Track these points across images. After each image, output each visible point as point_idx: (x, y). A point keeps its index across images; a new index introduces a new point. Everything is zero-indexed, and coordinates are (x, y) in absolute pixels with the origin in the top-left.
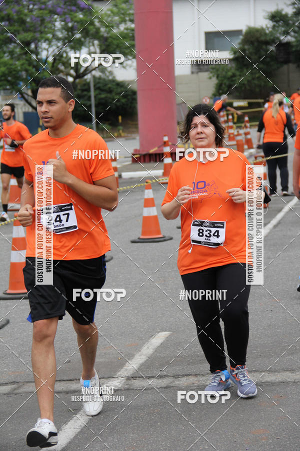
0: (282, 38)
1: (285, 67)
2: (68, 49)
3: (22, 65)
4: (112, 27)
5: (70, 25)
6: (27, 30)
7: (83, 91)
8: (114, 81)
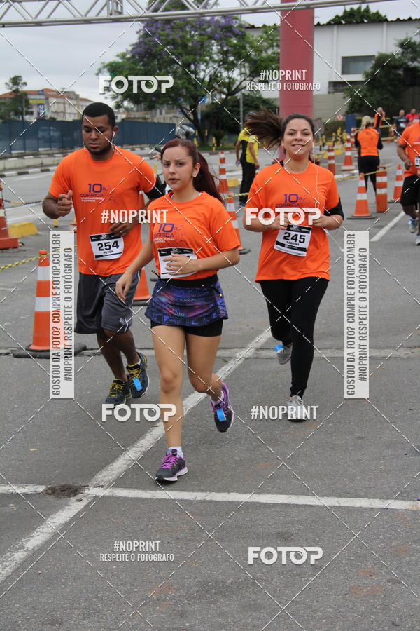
0: (410, 63)
1: (411, 89)
2: (222, 70)
3: (183, 83)
4: (261, 51)
5: (225, 49)
6: (189, 54)
7: (233, 106)
8: (260, 98)
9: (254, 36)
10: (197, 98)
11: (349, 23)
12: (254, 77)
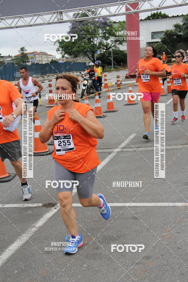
0: (178, 33)
1: (180, 43)
2: (104, 40)
5: (104, 32)
6: (89, 34)
7: (109, 54)
8: (119, 50)
9: (116, 26)
10: (94, 52)
11: (153, 19)
12: (116, 42)
